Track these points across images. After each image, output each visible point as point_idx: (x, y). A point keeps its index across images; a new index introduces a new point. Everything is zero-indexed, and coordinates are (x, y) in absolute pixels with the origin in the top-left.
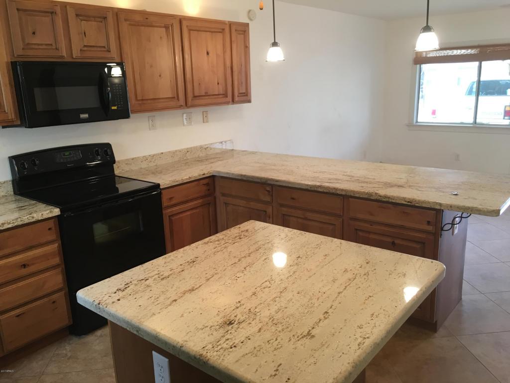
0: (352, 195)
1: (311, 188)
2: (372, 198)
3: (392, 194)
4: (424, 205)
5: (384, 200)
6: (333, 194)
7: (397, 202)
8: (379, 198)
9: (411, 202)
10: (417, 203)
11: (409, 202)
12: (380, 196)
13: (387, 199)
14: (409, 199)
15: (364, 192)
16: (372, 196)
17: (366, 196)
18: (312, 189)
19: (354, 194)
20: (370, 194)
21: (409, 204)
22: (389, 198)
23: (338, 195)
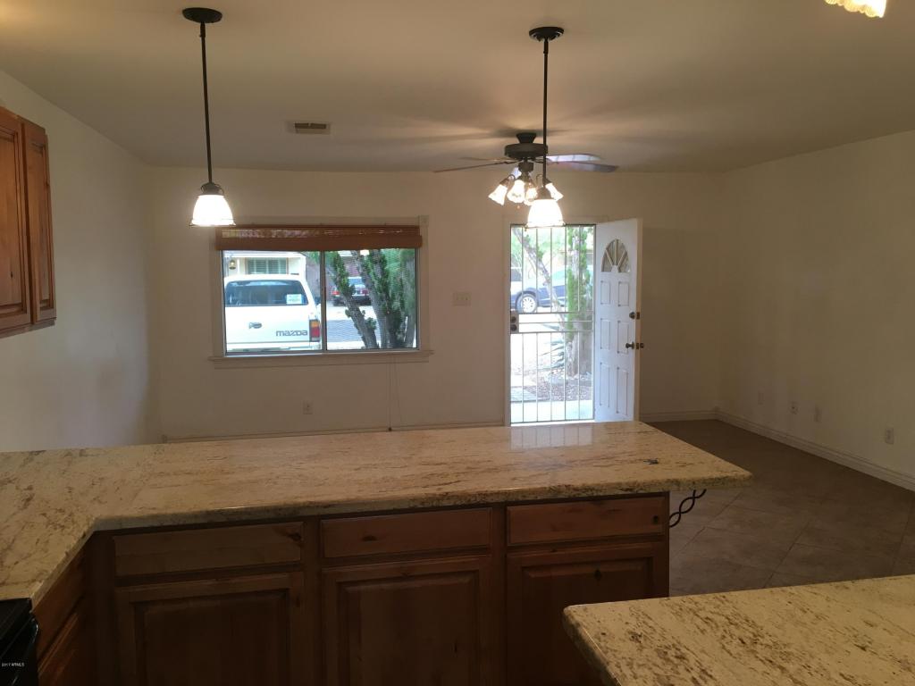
0: (520, 498)
1: (423, 503)
2: (561, 496)
3: (596, 482)
4: (653, 490)
5: (584, 495)
6: (478, 505)
7: (607, 494)
8: (575, 493)
9: (631, 490)
10: (641, 489)
11: (627, 490)
12: (576, 489)
13: (590, 493)
14: (627, 484)
15: (542, 488)
16: (559, 492)
17: (549, 496)
18: (426, 505)
19: (524, 496)
20: (557, 490)
21: (629, 492)
22: (592, 489)
23: (487, 505)
